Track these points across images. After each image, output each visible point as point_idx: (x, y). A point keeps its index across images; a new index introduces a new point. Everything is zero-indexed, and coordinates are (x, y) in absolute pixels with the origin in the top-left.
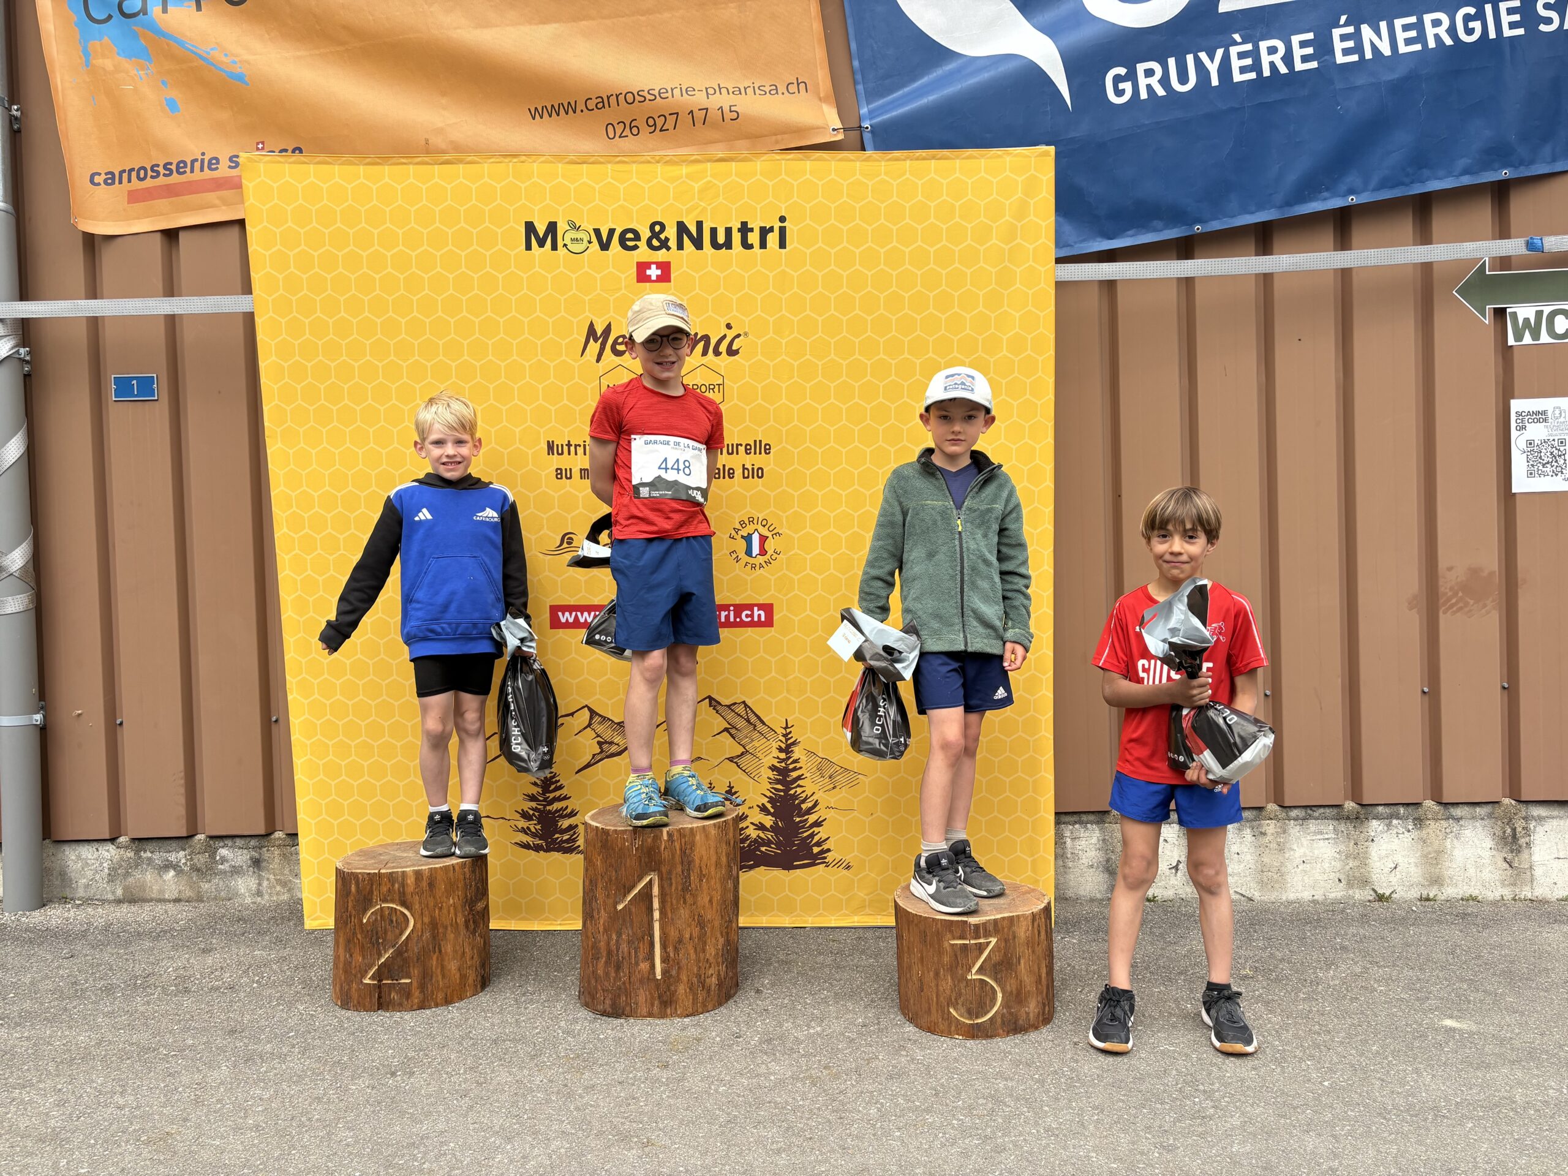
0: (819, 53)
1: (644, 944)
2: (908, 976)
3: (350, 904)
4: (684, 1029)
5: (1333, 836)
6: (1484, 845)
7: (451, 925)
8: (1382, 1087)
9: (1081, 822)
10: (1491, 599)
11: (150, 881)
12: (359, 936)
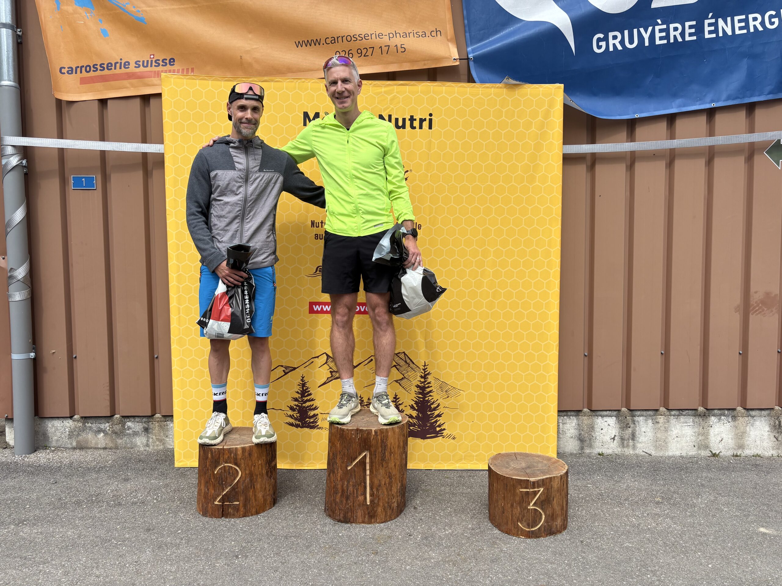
0: (448, 16)
1: (361, 487)
2: (496, 505)
3: (208, 463)
4: (381, 531)
6: (765, 429)
7: (260, 474)
8: (738, 568)
9: (567, 416)
10: (775, 308)
12: (213, 480)
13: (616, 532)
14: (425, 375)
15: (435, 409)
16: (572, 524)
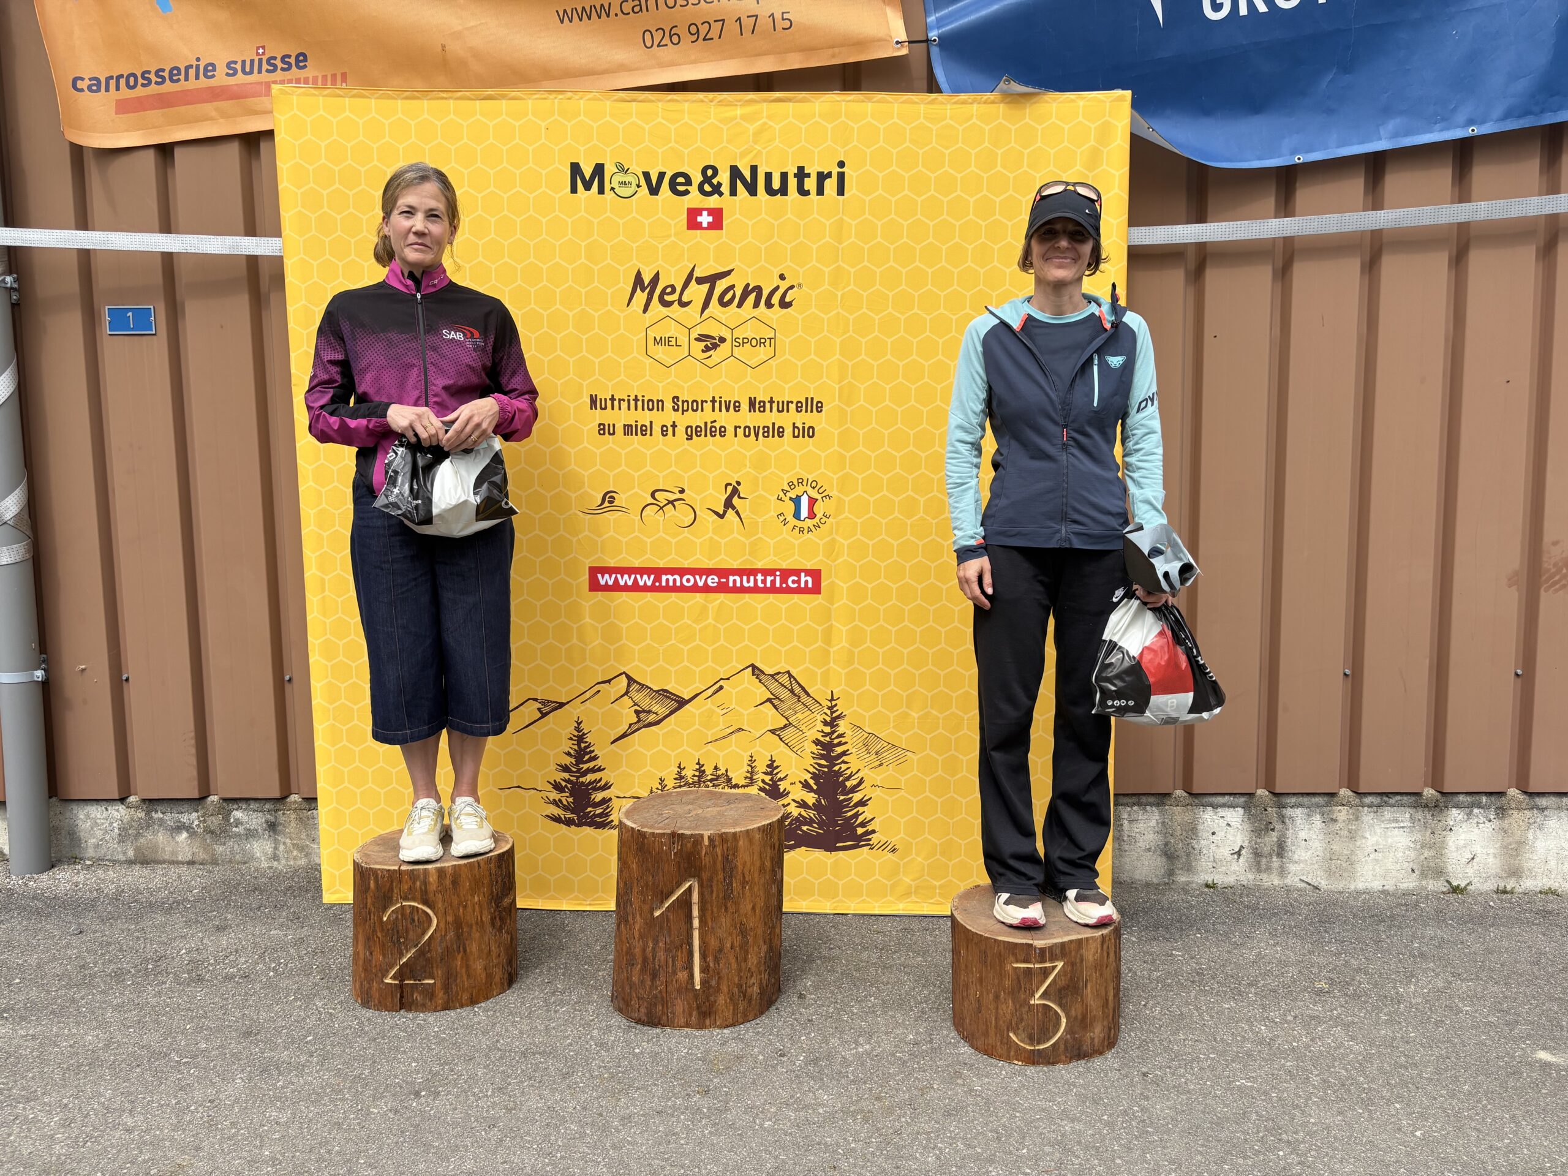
1: (682, 952)
2: (965, 994)
3: (369, 901)
4: (724, 1043)
5: (1409, 824)
7: (477, 923)
8: (1479, 1140)
9: (1139, 804)
11: (163, 843)
12: (379, 934)
13: (1222, 1053)
14: (834, 720)
15: (854, 789)
16: (1128, 1036)
